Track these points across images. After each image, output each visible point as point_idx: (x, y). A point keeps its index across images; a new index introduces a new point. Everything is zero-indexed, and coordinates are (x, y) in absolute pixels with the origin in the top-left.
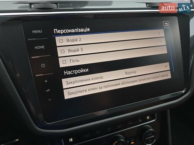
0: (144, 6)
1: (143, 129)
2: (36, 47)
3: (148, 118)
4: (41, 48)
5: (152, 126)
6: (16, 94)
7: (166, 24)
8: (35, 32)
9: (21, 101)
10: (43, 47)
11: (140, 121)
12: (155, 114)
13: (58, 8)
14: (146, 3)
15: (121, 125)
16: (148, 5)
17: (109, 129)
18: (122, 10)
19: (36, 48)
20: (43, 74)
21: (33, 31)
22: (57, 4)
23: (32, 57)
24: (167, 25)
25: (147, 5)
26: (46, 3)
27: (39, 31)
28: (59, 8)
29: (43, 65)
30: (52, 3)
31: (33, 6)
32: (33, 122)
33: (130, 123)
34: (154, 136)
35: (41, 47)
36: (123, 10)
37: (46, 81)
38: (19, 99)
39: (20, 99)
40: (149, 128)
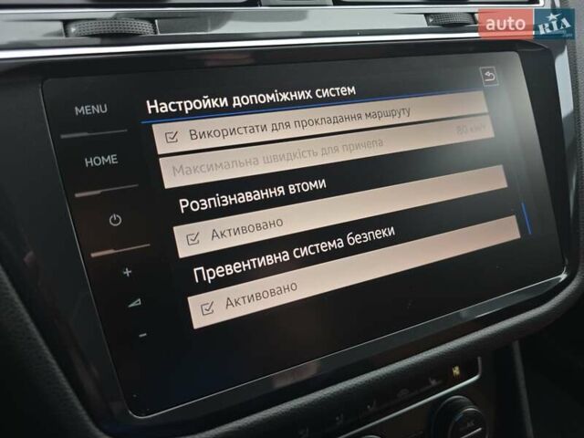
0: (422, 22)
1: (445, 411)
2: (89, 160)
3: (456, 371)
4: (107, 164)
5: (470, 399)
6: (27, 324)
7: (488, 74)
8: (84, 110)
9: (45, 347)
10: (112, 159)
11: (433, 383)
12: (477, 360)
13: (156, 33)
14: (427, 15)
15: (375, 403)
16: (431, 20)
17: (337, 418)
18: (356, 35)
19: (90, 164)
20: (115, 249)
21: (76, 108)
22: (153, 23)
23: (77, 195)
24: (491, 77)
25: (427, 21)
26: (115, 19)
27: (98, 109)
28: (159, 34)
29: (115, 220)
30: (136, 19)
31: (73, 29)
32: (87, 418)
33: (404, 393)
34: (480, 429)
35: (106, 158)
36: (360, 35)
37: (127, 272)
38: (35, 339)
39: (41, 341)
40: (463, 406)
